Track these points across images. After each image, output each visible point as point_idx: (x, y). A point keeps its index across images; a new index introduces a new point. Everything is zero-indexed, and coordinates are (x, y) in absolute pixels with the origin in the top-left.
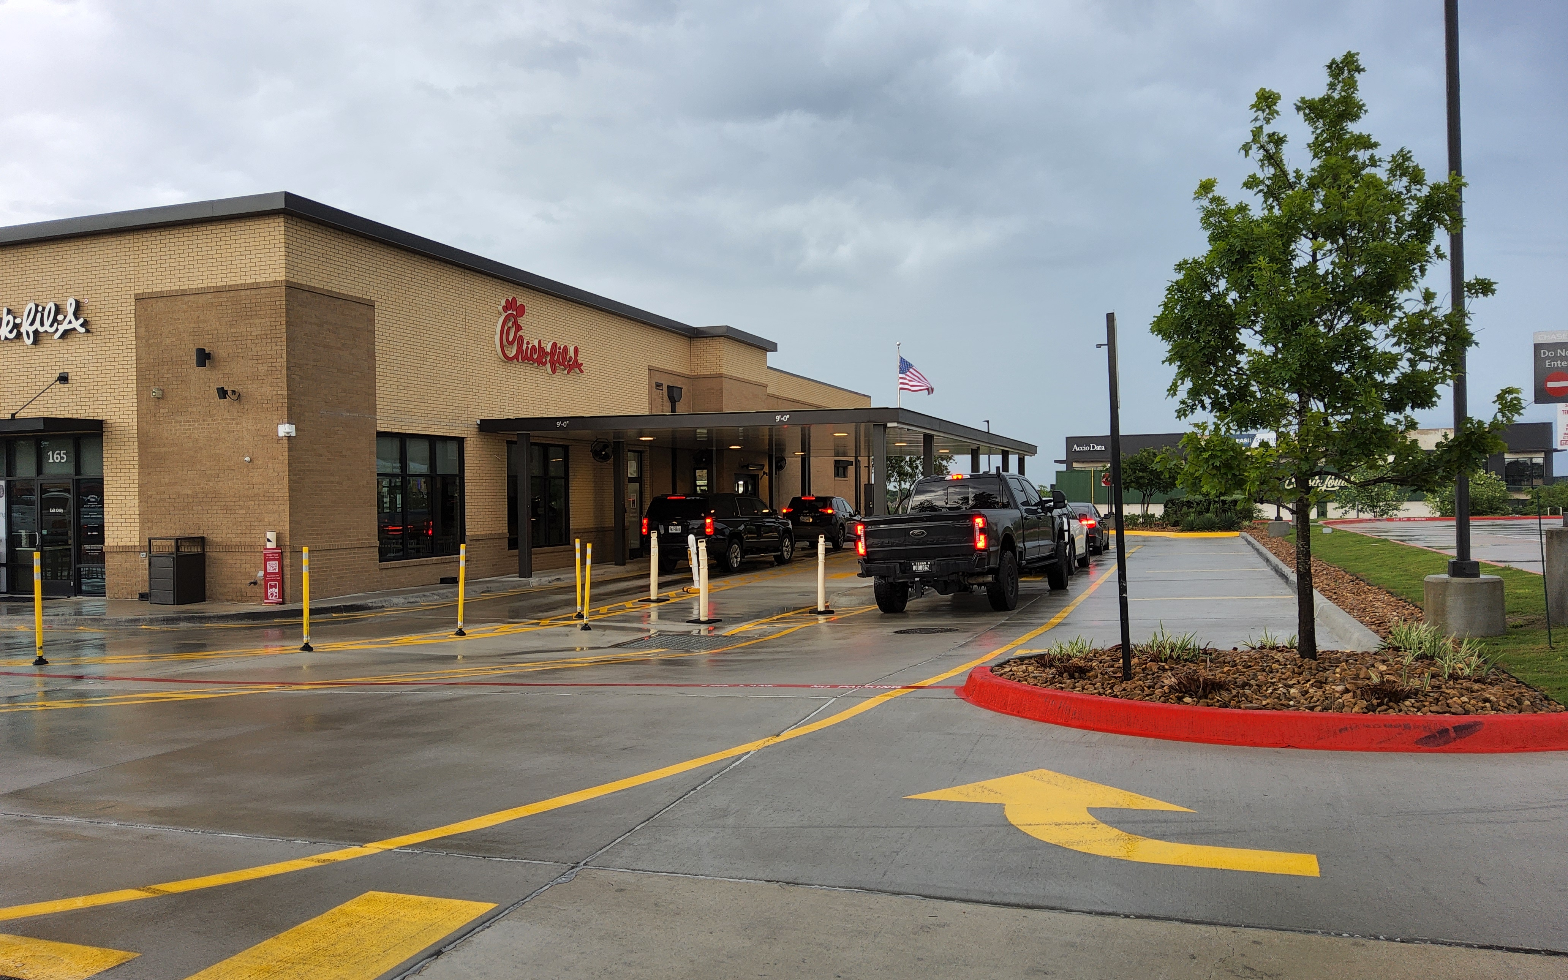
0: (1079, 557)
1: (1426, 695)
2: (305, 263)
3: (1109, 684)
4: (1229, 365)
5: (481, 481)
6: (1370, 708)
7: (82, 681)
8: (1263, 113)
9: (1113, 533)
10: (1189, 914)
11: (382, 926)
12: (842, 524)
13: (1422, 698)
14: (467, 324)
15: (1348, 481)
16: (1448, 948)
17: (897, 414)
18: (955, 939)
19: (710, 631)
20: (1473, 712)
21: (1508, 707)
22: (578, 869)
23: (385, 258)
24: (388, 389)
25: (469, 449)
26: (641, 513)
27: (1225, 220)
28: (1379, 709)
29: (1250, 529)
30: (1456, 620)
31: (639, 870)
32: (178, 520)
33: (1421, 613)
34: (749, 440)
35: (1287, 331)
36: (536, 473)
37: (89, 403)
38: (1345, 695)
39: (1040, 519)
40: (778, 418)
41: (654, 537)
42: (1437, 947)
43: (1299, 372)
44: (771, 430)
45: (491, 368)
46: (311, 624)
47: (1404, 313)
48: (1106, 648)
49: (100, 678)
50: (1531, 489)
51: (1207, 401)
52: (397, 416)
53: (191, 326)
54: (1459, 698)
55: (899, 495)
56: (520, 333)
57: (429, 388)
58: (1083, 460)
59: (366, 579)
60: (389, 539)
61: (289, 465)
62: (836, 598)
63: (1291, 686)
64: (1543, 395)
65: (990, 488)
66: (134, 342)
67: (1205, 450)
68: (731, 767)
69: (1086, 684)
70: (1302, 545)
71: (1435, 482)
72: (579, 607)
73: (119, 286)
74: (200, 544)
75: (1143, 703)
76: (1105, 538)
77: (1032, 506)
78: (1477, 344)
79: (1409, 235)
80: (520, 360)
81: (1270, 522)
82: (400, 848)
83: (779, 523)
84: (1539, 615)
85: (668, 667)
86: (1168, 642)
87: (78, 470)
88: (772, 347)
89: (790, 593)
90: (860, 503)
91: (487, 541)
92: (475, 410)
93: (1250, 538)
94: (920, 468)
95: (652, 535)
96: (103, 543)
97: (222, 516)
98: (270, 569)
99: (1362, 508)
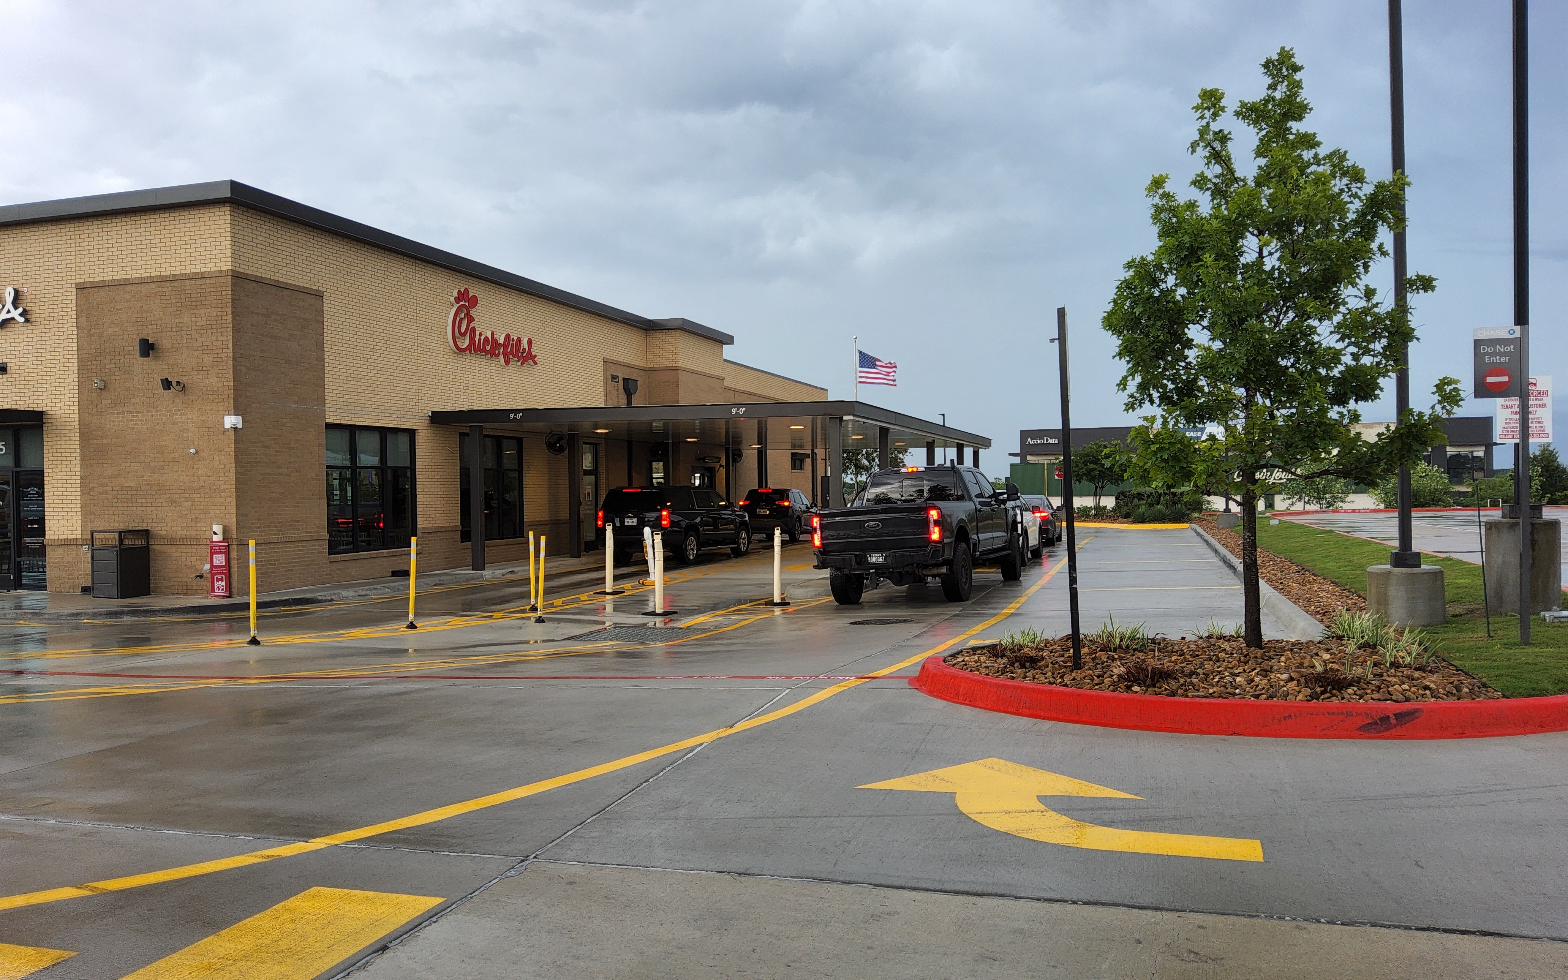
0: (1032, 549)
1: (1368, 683)
2: (252, 252)
3: (1059, 673)
4: (1177, 360)
5: (433, 473)
6: (1314, 696)
7: (22, 676)
8: (1209, 111)
9: (1064, 524)
10: (1135, 900)
11: (326, 922)
12: (798, 517)
13: (1365, 686)
14: (418, 315)
15: (1293, 473)
16: (1387, 931)
17: (852, 407)
18: (905, 927)
19: (665, 624)
20: (1413, 699)
21: (1449, 694)
22: (528, 862)
23: (334, 248)
24: (337, 381)
25: (420, 441)
26: (597, 505)
27: (1174, 216)
28: (1322, 697)
29: (1200, 521)
30: (1398, 610)
31: (589, 863)
32: (121, 513)
33: (1364, 602)
34: (706, 432)
35: (1234, 326)
36: (490, 465)
37: (29, 394)
38: (1290, 683)
39: (994, 511)
40: (734, 411)
41: (609, 530)
42: (1377, 929)
43: (1245, 367)
44: (727, 423)
45: (443, 359)
46: (258, 618)
47: (1347, 309)
48: (1057, 638)
49: (40, 673)
50: (1472, 482)
51: (1155, 395)
52: (346, 407)
53: (134, 315)
54: (1400, 686)
55: (856, 488)
56: (472, 325)
57: (379, 379)
58: (1036, 453)
59: (316, 572)
60: (339, 531)
61: (236, 456)
62: (792, 590)
63: (1237, 675)
64: (1483, 390)
65: (945, 481)
66: (75, 332)
67: (1153, 443)
68: (685, 759)
69: (1037, 674)
70: (1248, 536)
71: (1377, 474)
72: (533, 600)
73: (60, 274)
74: (144, 537)
75: (1093, 692)
76: (1058, 530)
77: (986, 498)
78: (1418, 339)
79: (1354, 232)
80: (473, 352)
81: (1219, 513)
82: (347, 843)
83: (736, 515)
84: (1479, 604)
85: (622, 660)
86: (1118, 632)
87: (17, 461)
88: (729, 340)
89: (744, 585)
90: (817, 496)
91: (439, 534)
92: (426, 402)
93: (1200, 530)
94: (877, 460)
95: (607, 527)
96: (44, 535)
97: (166, 508)
98: (216, 562)
99: (1309, 500)
